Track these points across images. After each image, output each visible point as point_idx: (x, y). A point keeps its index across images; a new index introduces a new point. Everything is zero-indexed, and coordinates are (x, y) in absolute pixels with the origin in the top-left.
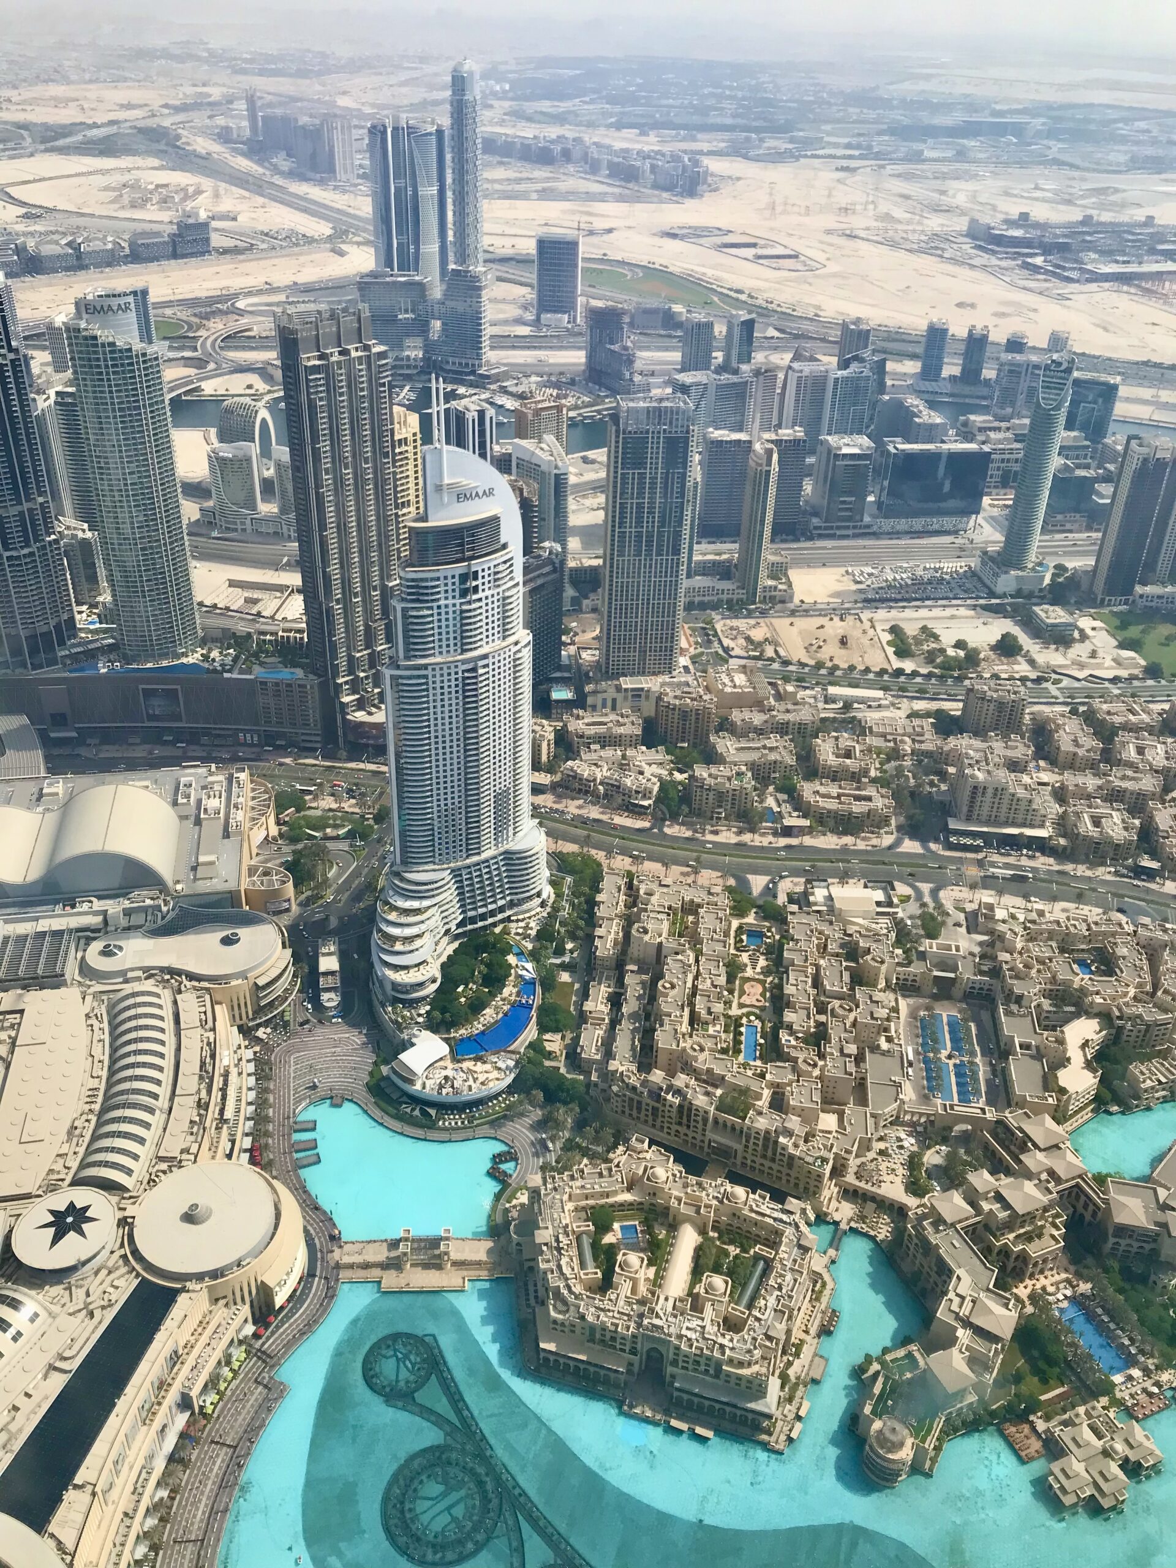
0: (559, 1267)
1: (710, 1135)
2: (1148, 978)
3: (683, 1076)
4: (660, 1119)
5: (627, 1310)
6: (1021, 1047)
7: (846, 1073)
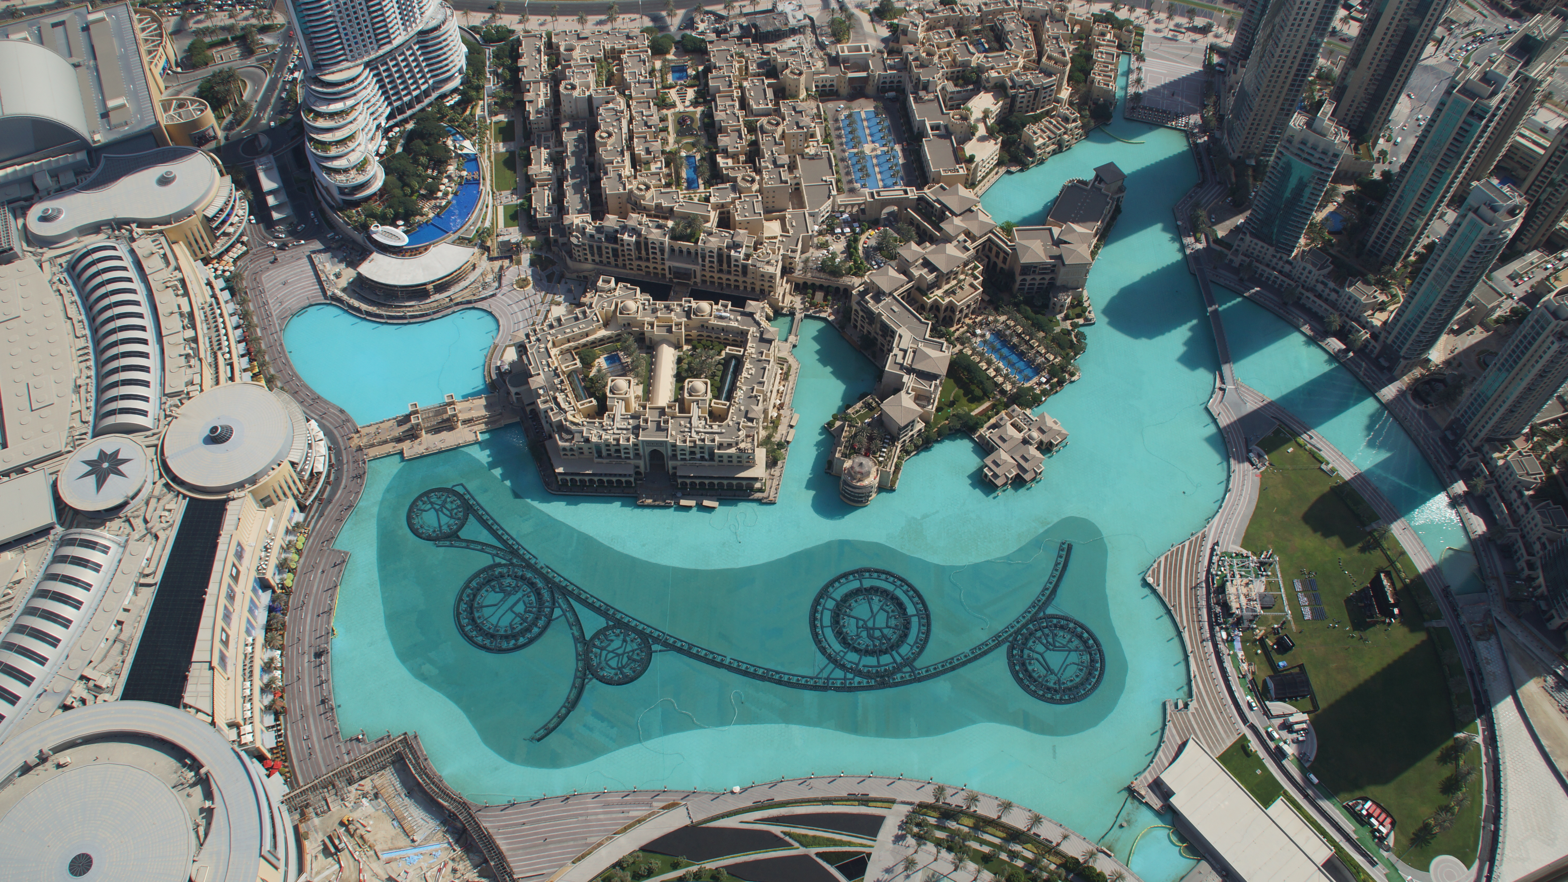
0: (558, 404)
1: (668, 264)
2: (1033, 47)
3: (634, 215)
4: (621, 258)
5: (624, 425)
6: (932, 129)
7: (782, 182)
